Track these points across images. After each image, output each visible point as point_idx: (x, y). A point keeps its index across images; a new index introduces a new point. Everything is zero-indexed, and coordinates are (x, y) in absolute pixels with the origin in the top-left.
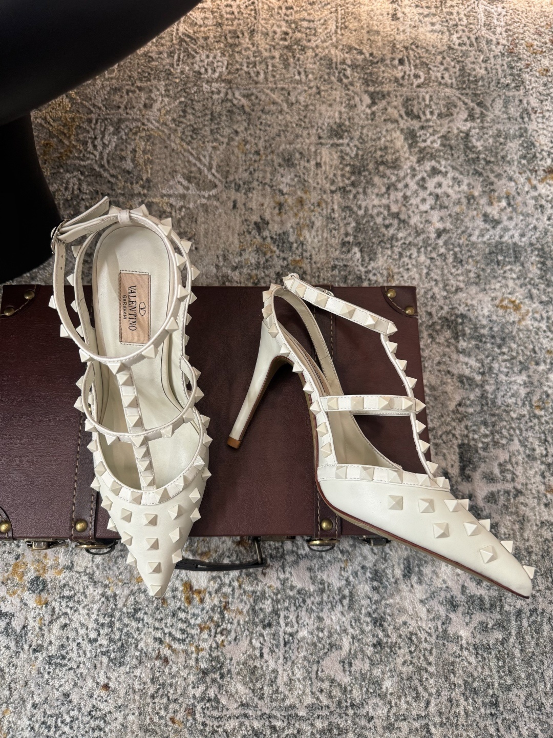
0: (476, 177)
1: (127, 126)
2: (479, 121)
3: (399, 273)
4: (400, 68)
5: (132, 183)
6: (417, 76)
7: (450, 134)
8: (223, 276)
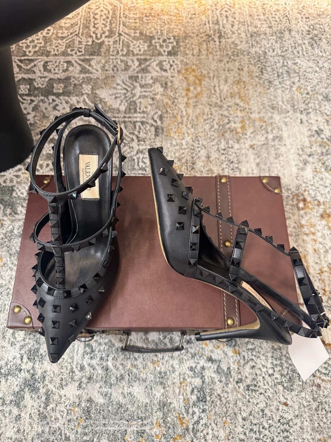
8: (304, 160)
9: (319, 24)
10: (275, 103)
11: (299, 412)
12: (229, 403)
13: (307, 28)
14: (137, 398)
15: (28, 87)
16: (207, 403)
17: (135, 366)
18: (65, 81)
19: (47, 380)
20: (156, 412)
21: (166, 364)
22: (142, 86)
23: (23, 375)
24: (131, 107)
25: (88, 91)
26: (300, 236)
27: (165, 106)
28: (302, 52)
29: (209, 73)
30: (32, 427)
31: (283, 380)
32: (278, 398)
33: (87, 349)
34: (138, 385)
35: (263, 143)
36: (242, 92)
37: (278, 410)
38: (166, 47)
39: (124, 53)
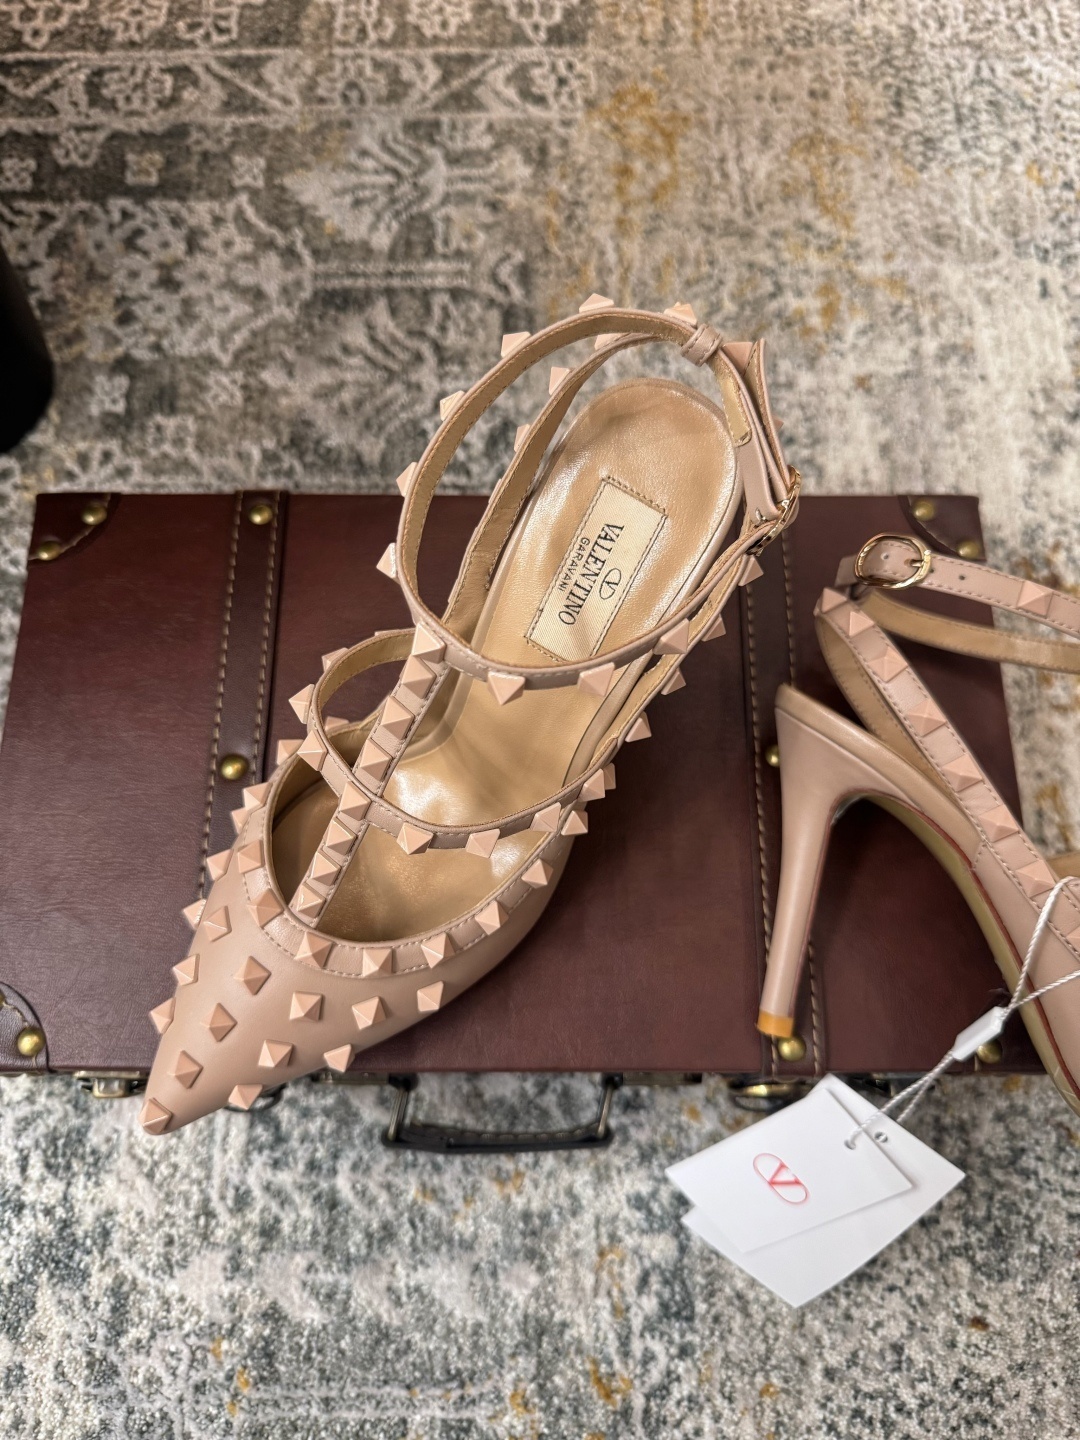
8: (1051, 434)
10: (946, 219)
11: (1030, 1354)
12: (775, 1324)
14: (442, 1307)
15: (32, 164)
16: (697, 1324)
17: (434, 1191)
18: (167, 141)
19: (116, 1245)
20: (513, 1356)
21: (548, 1185)
22: (453, 160)
23: (30, 1224)
24: (415, 237)
25: (255, 178)
26: (1039, 716)
27: (540, 230)
28: (1048, 29)
29: (701, 109)
30: (66, 1411)
31: (973, 1240)
32: (952, 1304)
33: (259, 1130)
34: (446, 1260)
35: (901, 369)
36: (826, 179)
37: (953, 1345)
38: (543, 13)
39: (388, 34)
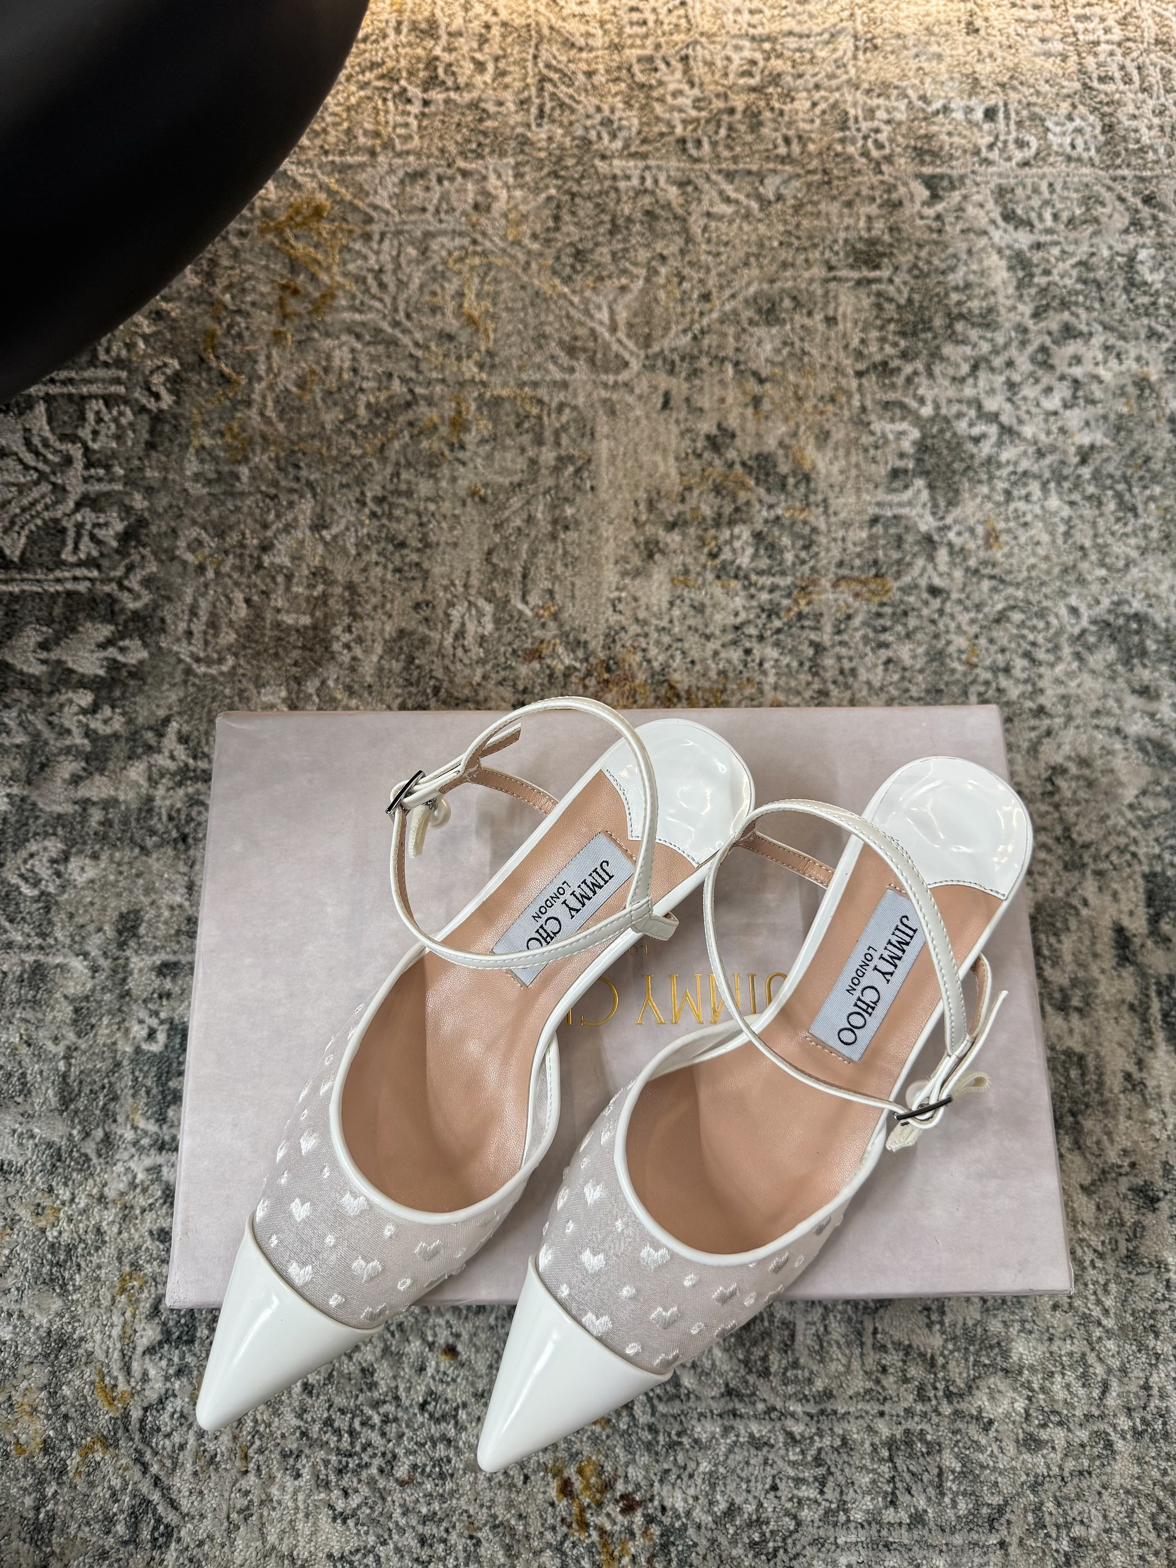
0: (1153, 342)
1: (443, 246)
2: (1152, 233)
3: (1009, 531)
4: (986, 126)
5: (459, 358)
6: (1021, 144)
7: (1094, 259)
8: (647, 543)
9: (801, 36)
10: (581, 332)
13: (747, 54)
16: (196, 1347)
20: (30, 1365)
21: (81, 1221)
32: (428, 1333)
35: (517, 478)
36: (475, 290)
37: (422, 1369)
